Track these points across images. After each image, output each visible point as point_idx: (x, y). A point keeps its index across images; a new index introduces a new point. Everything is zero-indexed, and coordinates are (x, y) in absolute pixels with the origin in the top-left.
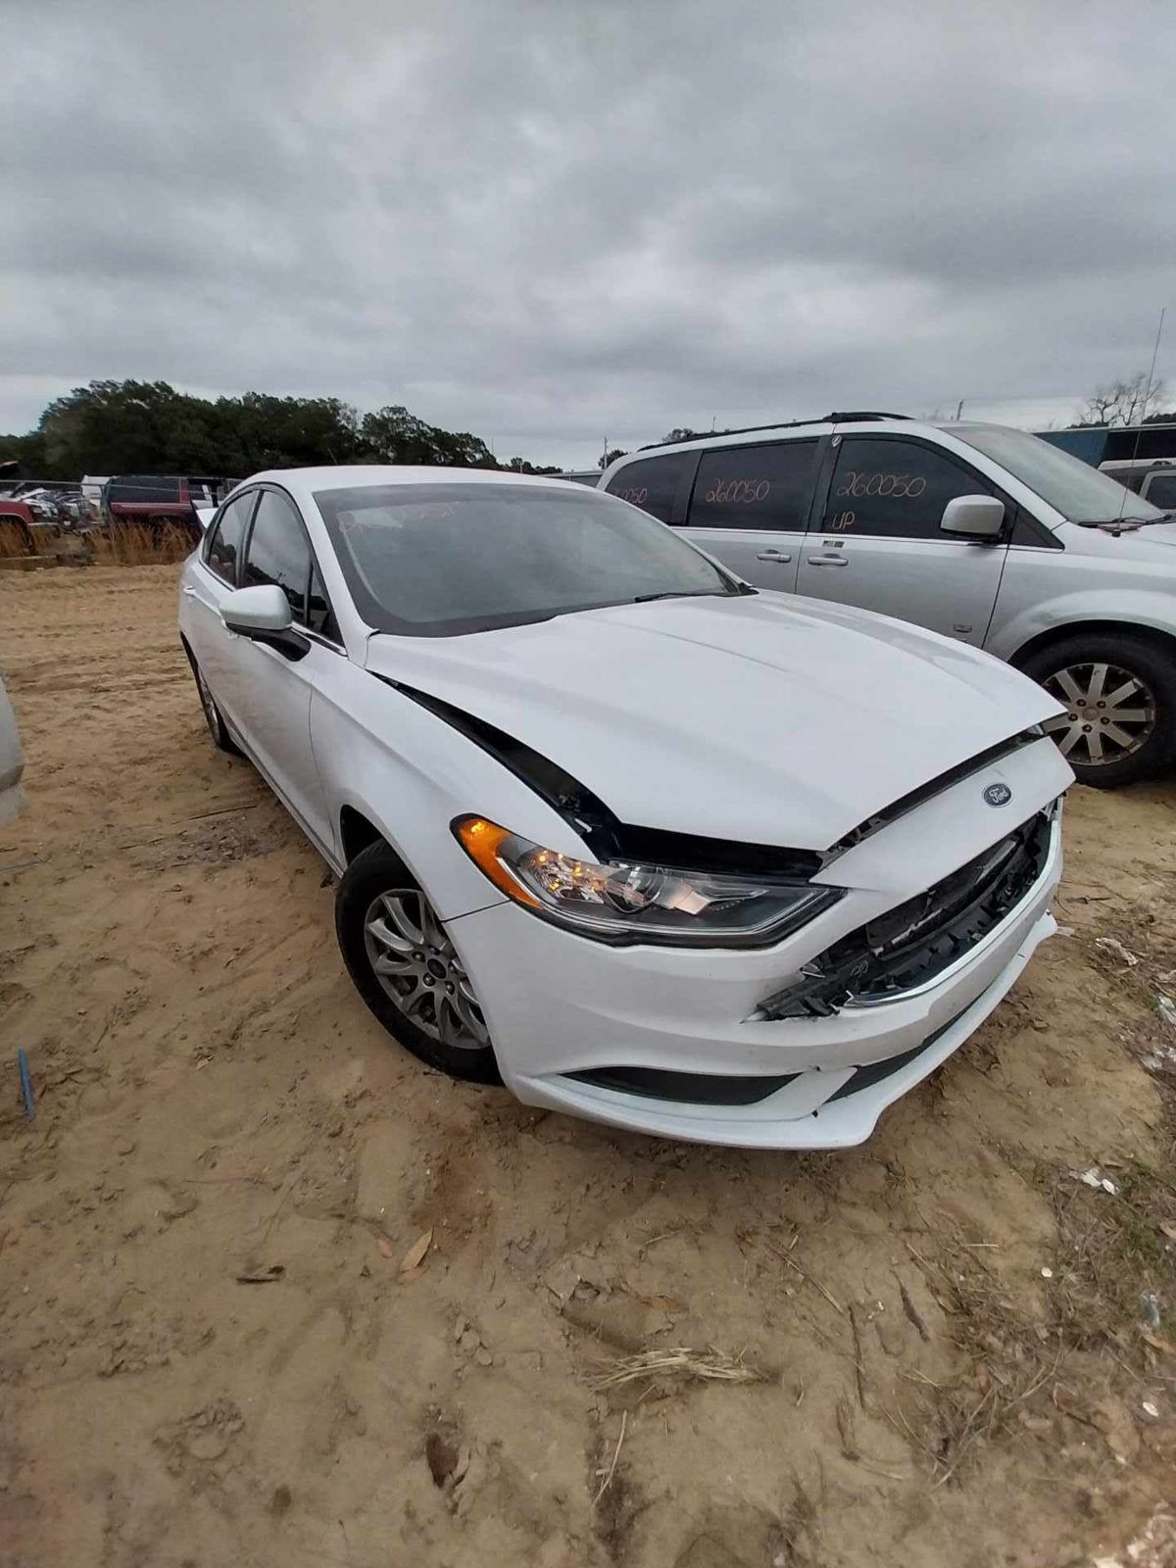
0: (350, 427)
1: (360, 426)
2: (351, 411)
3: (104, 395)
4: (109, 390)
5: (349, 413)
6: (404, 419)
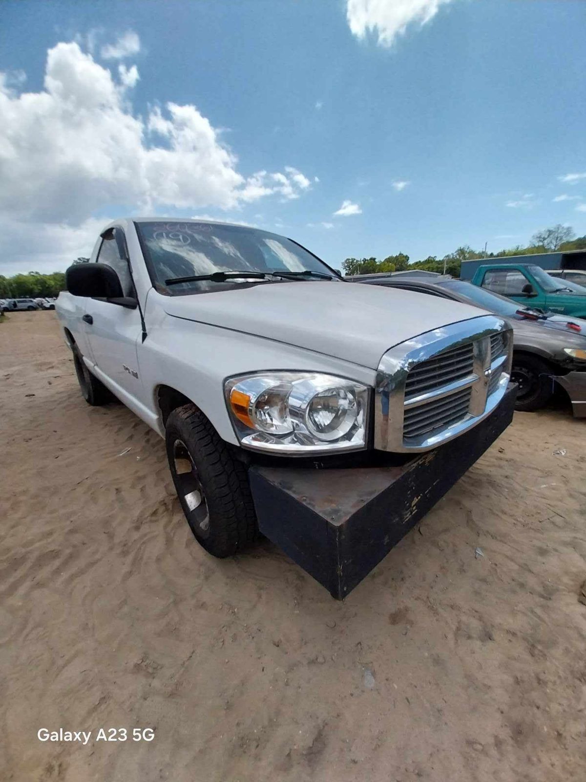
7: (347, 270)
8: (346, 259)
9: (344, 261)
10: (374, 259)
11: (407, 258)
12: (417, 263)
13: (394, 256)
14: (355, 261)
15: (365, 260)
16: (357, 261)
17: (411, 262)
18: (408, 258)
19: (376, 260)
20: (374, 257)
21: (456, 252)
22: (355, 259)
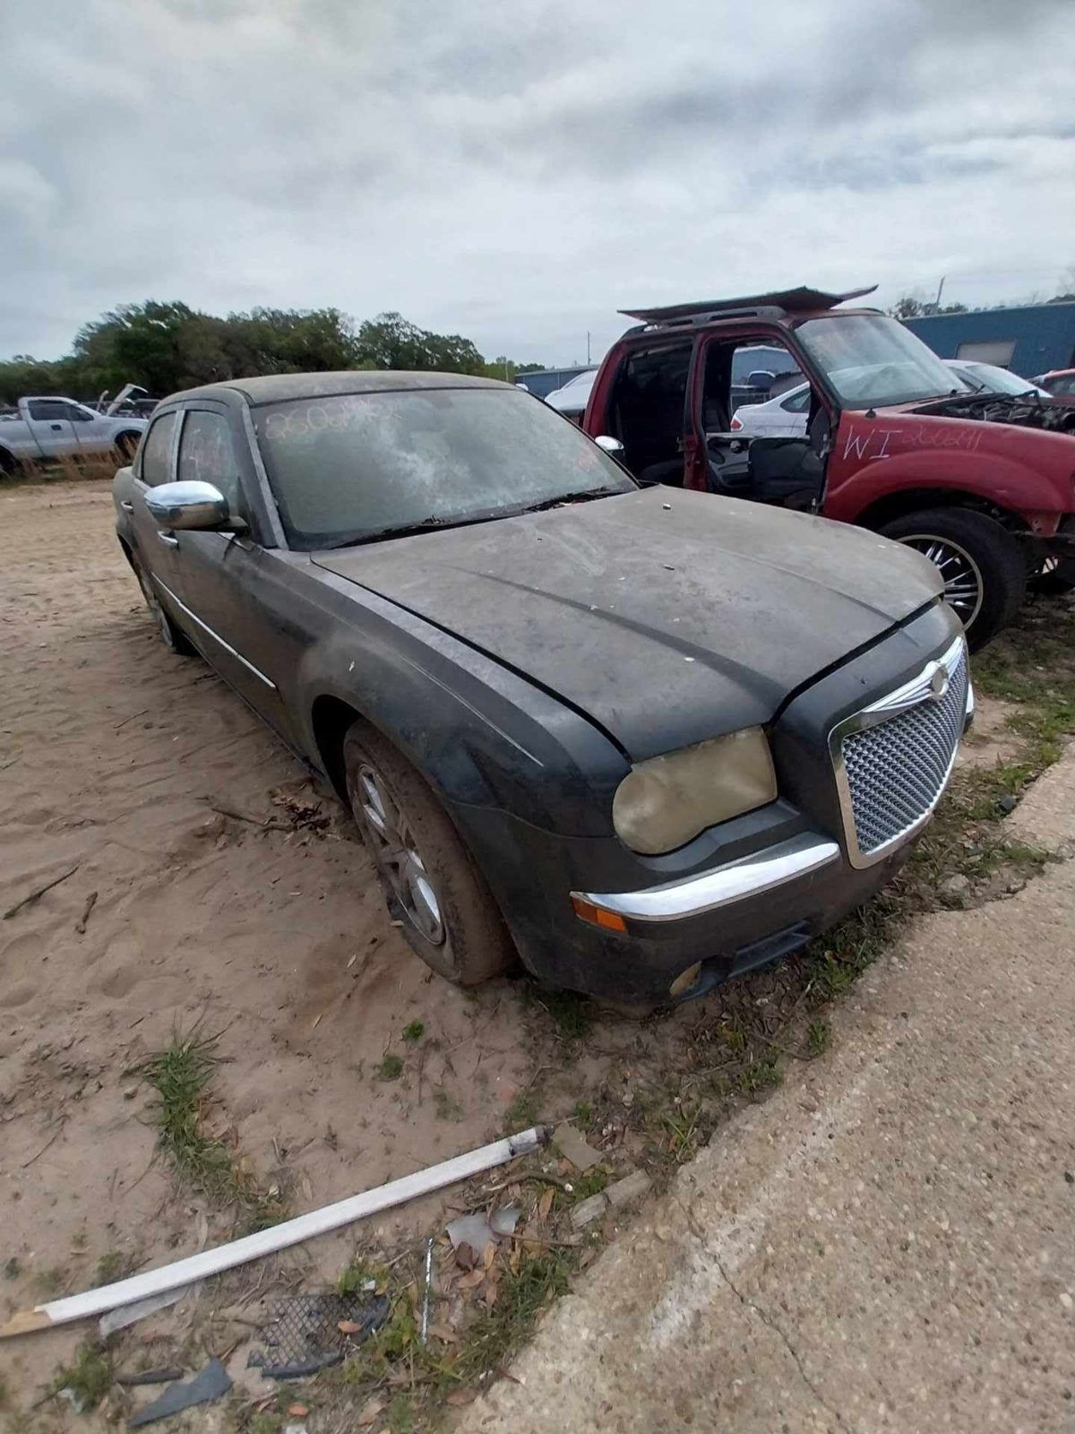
0: (348, 336)
1: (357, 334)
2: (349, 319)
3: (129, 317)
4: (133, 313)
5: (347, 322)
6: (397, 324)
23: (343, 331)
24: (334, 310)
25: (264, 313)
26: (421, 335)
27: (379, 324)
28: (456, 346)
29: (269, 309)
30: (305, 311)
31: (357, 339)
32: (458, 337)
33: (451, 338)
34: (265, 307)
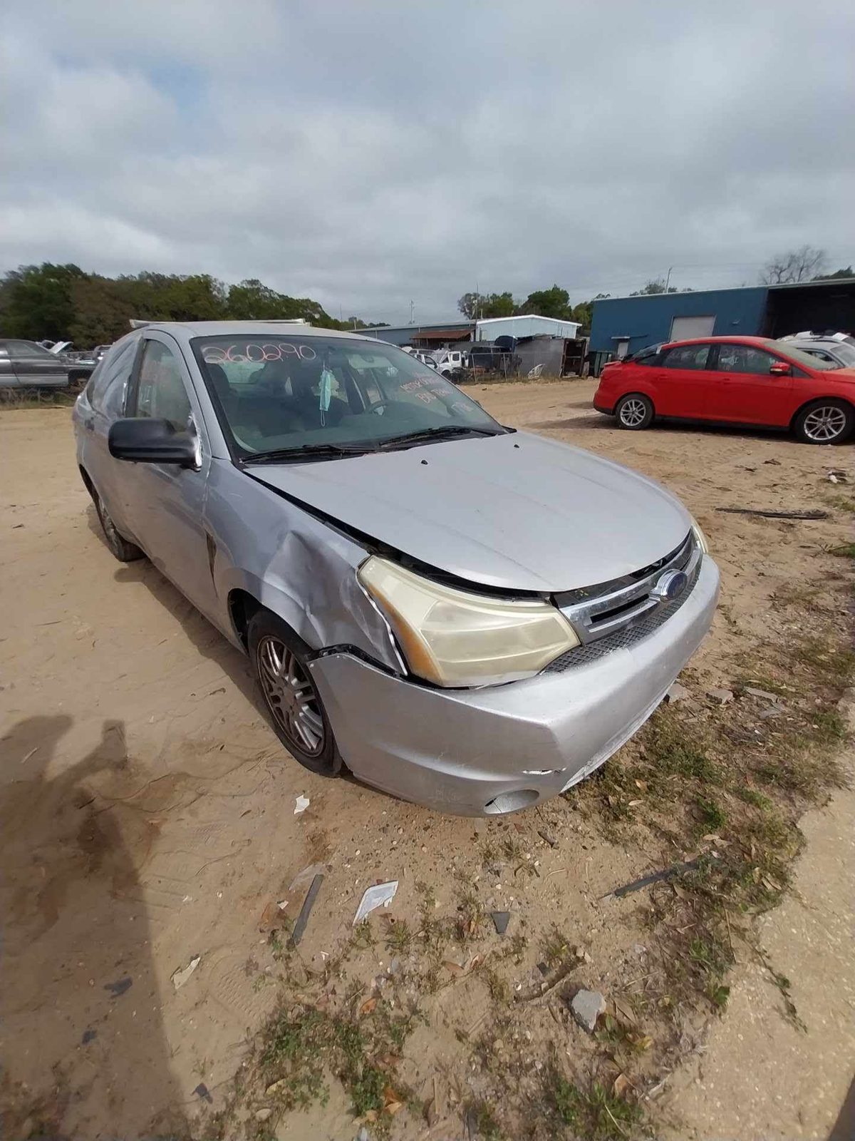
0: (219, 296)
1: (227, 296)
2: (220, 284)
4: (32, 272)
5: (218, 286)
6: (258, 289)
7: (466, 313)
8: (464, 294)
9: (460, 299)
10: (510, 295)
11: (564, 296)
12: (579, 307)
13: (543, 291)
14: (479, 298)
15: (495, 296)
16: (483, 298)
17: (573, 303)
18: (568, 295)
19: (513, 298)
20: (509, 291)
21: (646, 289)
22: (479, 295)
23: (215, 293)
24: (207, 275)
25: (149, 276)
26: (278, 298)
27: (243, 287)
28: (306, 308)
29: (153, 273)
30: (184, 276)
31: (227, 299)
32: (308, 300)
33: (303, 300)
34: (150, 272)
